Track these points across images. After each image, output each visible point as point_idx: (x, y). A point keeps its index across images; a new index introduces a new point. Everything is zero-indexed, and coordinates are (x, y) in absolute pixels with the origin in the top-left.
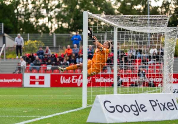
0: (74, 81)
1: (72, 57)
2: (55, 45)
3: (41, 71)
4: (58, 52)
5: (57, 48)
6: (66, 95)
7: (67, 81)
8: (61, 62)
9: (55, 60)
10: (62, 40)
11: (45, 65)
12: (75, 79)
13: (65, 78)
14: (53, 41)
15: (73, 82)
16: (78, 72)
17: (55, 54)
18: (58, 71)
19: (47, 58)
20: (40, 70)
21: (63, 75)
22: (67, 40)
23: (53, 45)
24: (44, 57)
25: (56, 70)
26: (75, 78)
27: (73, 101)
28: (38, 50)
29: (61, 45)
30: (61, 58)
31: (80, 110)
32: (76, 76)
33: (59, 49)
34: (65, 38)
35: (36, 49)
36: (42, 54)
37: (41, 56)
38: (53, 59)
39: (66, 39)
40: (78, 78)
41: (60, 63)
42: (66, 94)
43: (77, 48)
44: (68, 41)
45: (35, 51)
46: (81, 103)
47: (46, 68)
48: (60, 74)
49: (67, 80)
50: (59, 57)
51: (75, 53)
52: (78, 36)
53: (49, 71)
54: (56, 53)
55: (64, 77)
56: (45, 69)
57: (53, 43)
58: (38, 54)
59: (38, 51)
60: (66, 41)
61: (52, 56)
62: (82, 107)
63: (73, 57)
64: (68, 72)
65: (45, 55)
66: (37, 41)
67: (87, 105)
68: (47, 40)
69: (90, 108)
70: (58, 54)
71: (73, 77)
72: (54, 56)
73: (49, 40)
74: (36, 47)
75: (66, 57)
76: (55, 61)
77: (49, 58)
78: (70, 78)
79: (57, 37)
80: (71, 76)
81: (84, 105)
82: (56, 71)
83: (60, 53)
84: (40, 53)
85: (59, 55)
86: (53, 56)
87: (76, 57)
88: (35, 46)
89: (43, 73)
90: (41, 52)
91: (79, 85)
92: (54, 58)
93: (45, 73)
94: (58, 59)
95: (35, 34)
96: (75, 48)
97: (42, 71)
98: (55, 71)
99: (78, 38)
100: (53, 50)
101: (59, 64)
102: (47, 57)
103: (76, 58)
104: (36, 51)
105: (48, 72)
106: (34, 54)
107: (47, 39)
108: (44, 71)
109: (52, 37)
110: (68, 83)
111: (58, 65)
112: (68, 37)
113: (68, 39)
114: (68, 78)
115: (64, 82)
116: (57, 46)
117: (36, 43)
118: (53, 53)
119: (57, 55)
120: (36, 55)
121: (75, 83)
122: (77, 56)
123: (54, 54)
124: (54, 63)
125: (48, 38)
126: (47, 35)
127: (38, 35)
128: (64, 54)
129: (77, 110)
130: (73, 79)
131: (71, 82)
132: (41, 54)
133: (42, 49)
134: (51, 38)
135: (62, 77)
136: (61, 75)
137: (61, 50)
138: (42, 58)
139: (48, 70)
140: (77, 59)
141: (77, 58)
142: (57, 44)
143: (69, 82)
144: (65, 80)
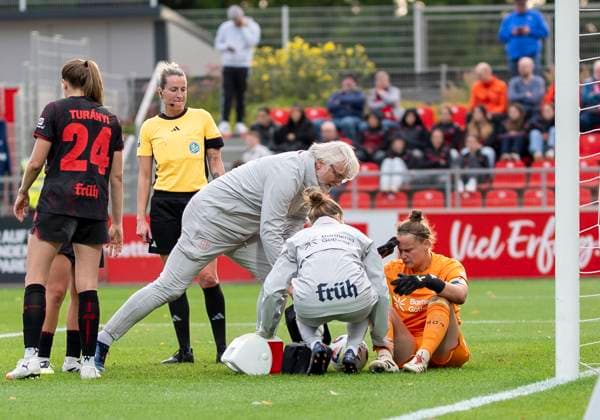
0: (521, 246)
1: (507, 125)
2: (420, 65)
3: (349, 199)
4: (438, 102)
5: (432, 78)
6: (476, 317)
7: (484, 250)
8: (454, 153)
9: (424, 141)
10: (459, 37)
11: (371, 169)
12: (523, 238)
13: (474, 232)
14: (411, 44)
15: (513, 253)
16: (539, 203)
17: (421, 112)
18: (435, 197)
19: (381, 133)
20: (344, 195)
21: (465, 219)
22: (485, 37)
23: (412, 65)
24: (363, 125)
25: (427, 189)
26: (525, 231)
27: (511, 347)
28: (335, 90)
29: (450, 64)
30: (451, 131)
31: (541, 393)
32: (530, 223)
33: (443, 83)
34: (475, 27)
35: (325, 85)
36: (357, 108)
37: (349, 120)
38: (412, 135)
39: (481, 31)
40: (538, 231)
41: (448, 157)
42: (475, 312)
43: (532, 77)
44: (491, 42)
45: (319, 97)
46: (550, 355)
47: (376, 180)
48: (449, 210)
49: (483, 242)
50: (441, 126)
51: (522, 101)
52: (530, 18)
53: (391, 197)
54: (429, 103)
55: (468, 229)
56: (371, 188)
57: (411, 55)
58: (335, 112)
59: (336, 97)
60: (479, 42)
61: (403, 122)
62: (553, 375)
64: (487, 201)
66: (336, 44)
67: (582, 368)
68: (378, 39)
69: (592, 381)
70: (434, 108)
71: (516, 226)
72: (418, 121)
73: (387, 40)
74: (328, 77)
75: (478, 124)
77: (392, 129)
78: (497, 232)
79: (430, 23)
80: (503, 221)
81: (567, 368)
82: (429, 196)
85: (440, 113)
86: (410, 119)
87: (527, 126)
88: (319, 73)
89: (361, 206)
90: (351, 98)
91: (543, 268)
92: (417, 130)
93: (373, 207)
94: (437, 137)
95: (320, 9)
96: (526, 76)
97: (355, 197)
98: (423, 198)
99: (532, 28)
100: (409, 91)
101: (443, 162)
102: (379, 127)
104: (326, 95)
105: (384, 202)
106: (313, 112)
107: (382, 34)
108: (367, 196)
109: (408, 21)
110: (488, 260)
111: (436, 166)
112: (492, 21)
113: (491, 31)
114: (489, 235)
115: (471, 254)
116: (434, 69)
117: (330, 56)
118: (410, 105)
119: (429, 113)
120: (321, 114)
121: (525, 258)
122: (534, 120)
123: (413, 111)
124: (417, 153)
125: (387, 29)
126: (381, 14)
127: (334, 15)
129: (526, 393)
130: (514, 239)
131: (505, 253)
132: (348, 107)
133: (354, 86)
134: (403, 29)
135: (456, 226)
136: (451, 218)
137: (454, 90)
138: (353, 131)
139: (385, 194)
140: (535, 136)
141: (533, 127)
142: (433, 57)
143: (493, 253)
144: (472, 244)
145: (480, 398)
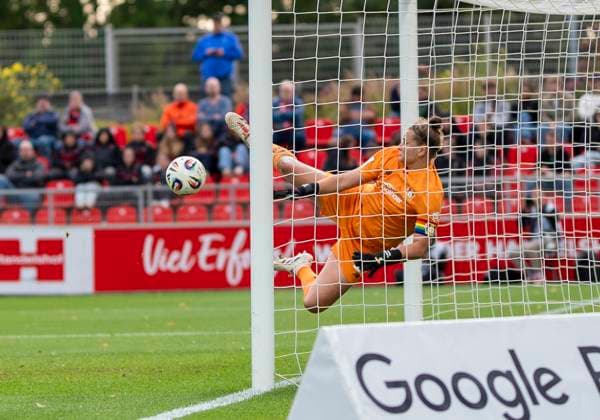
0: (211, 259)
1: (197, 142)
2: (112, 86)
3: (46, 215)
4: (130, 121)
5: (123, 98)
6: (172, 329)
7: (176, 263)
8: (146, 170)
9: (116, 159)
10: (147, 59)
11: (66, 186)
12: (213, 252)
13: (167, 246)
14: (103, 66)
15: (204, 266)
16: (227, 217)
17: (114, 130)
18: (128, 213)
19: (76, 151)
20: (41, 212)
21: (158, 234)
22: (172, 58)
23: (104, 86)
24: (59, 144)
25: (119, 206)
26: (215, 245)
27: (207, 359)
28: (30, 111)
29: (141, 85)
30: (144, 149)
31: (239, 403)
32: (219, 237)
33: (135, 101)
34: (163, 48)
35: (20, 107)
36: (51, 128)
37: (44, 139)
38: (104, 154)
39: (168, 53)
40: (227, 244)
41: (140, 174)
42: (170, 324)
43: (219, 97)
44: (178, 63)
45: (15, 117)
46: (246, 366)
47: (72, 197)
48: (142, 225)
49: (175, 255)
50: (134, 145)
51: (212, 123)
52: (224, 40)
53: (86, 213)
54: (121, 123)
55: (161, 243)
56: (66, 204)
57: (103, 76)
58: (31, 132)
59: (32, 118)
60: (166, 64)
61: (97, 141)
62: (249, 385)
63: (204, 141)
64: (179, 216)
65: (64, 136)
66: (24, 65)
67: (277, 379)
68: (71, 61)
69: (292, 391)
70: (127, 128)
71: (206, 239)
72: (112, 139)
73: (81, 61)
74: (21, 99)
75: (169, 144)
76: (114, 165)
77: (87, 147)
78: (188, 246)
79: (122, 45)
80: (194, 235)
81: (263, 379)
82: (122, 211)
83: (139, 124)
84: (39, 124)
85: (133, 132)
86: (104, 138)
87: (216, 143)
88: (14, 94)
89: (58, 222)
90: (43, 119)
91: (233, 279)
92: (109, 148)
93: (68, 222)
94: (129, 155)
95: (14, 33)
96: (213, 95)
97: (52, 213)
98: (117, 213)
99: (226, 50)
100: (102, 110)
101: (135, 179)
102: (75, 146)
103: (217, 149)
104: (22, 115)
105: (79, 218)
106: (11, 132)
107: (73, 57)
108: (64, 213)
109: (99, 44)
110: (180, 273)
111: (129, 183)
112: (180, 44)
113: (179, 53)
114: (180, 248)
115: (163, 267)
116: (125, 90)
117: (20, 77)
118: (103, 124)
119: (122, 133)
120: (18, 134)
121: (215, 271)
122: (223, 138)
123: (107, 131)
124: (110, 171)
125: (81, 51)
126: (73, 37)
127: (28, 38)
128: (159, 126)
129: (225, 404)
130: (205, 252)
131: (196, 266)
132: (43, 128)
133: (48, 106)
134: (92, 51)
135: (149, 240)
136: (144, 233)
137: (145, 111)
138: (48, 150)
139: (80, 210)
140: (224, 152)
141: (222, 145)
142: (124, 79)
143: (185, 266)
144: (164, 258)
145: (180, 409)
